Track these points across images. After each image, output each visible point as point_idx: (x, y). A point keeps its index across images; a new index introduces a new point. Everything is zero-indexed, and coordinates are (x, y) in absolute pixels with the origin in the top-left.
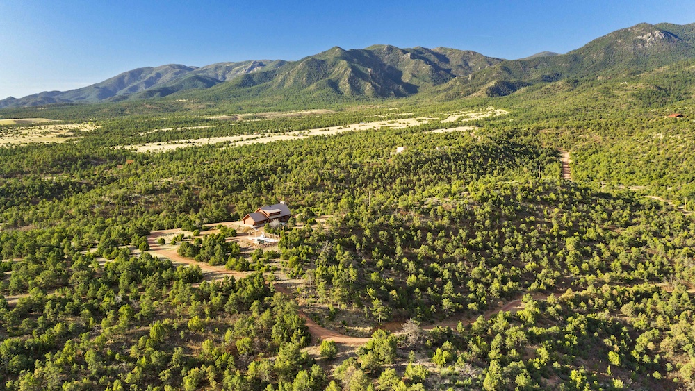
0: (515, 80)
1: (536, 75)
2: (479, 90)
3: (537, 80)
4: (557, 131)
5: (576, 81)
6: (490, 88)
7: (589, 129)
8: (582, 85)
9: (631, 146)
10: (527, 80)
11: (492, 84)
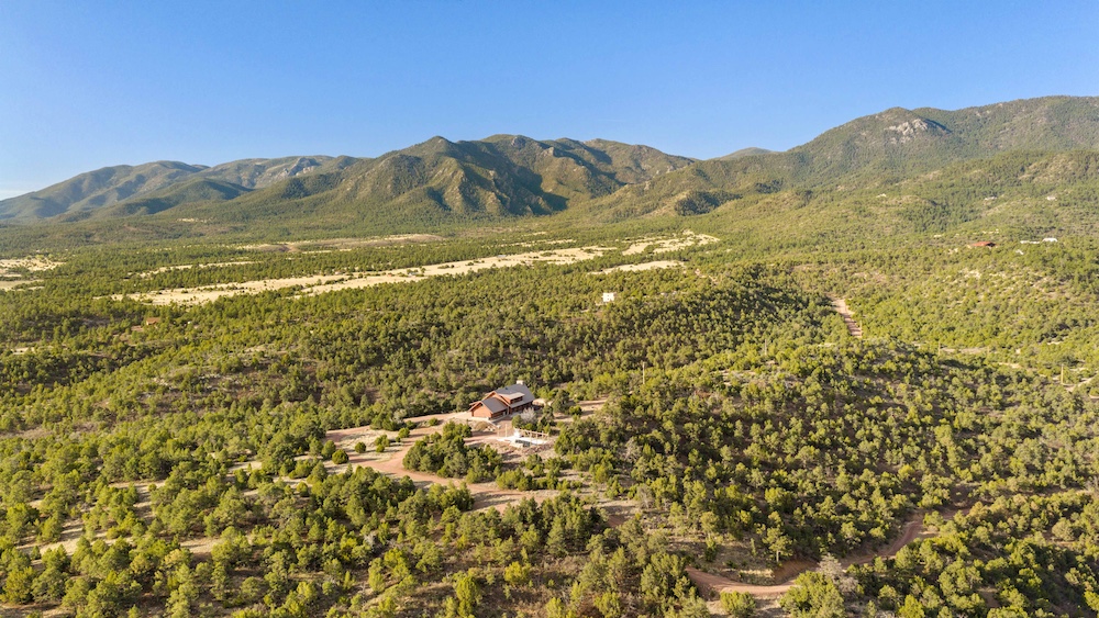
0: (716, 190)
1: (745, 183)
2: (663, 205)
3: (748, 190)
4: (821, 268)
5: (809, 192)
6: (681, 203)
7: (867, 265)
8: (818, 198)
9: (934, 290)
10: (733, 191)
11: (683, 196)
